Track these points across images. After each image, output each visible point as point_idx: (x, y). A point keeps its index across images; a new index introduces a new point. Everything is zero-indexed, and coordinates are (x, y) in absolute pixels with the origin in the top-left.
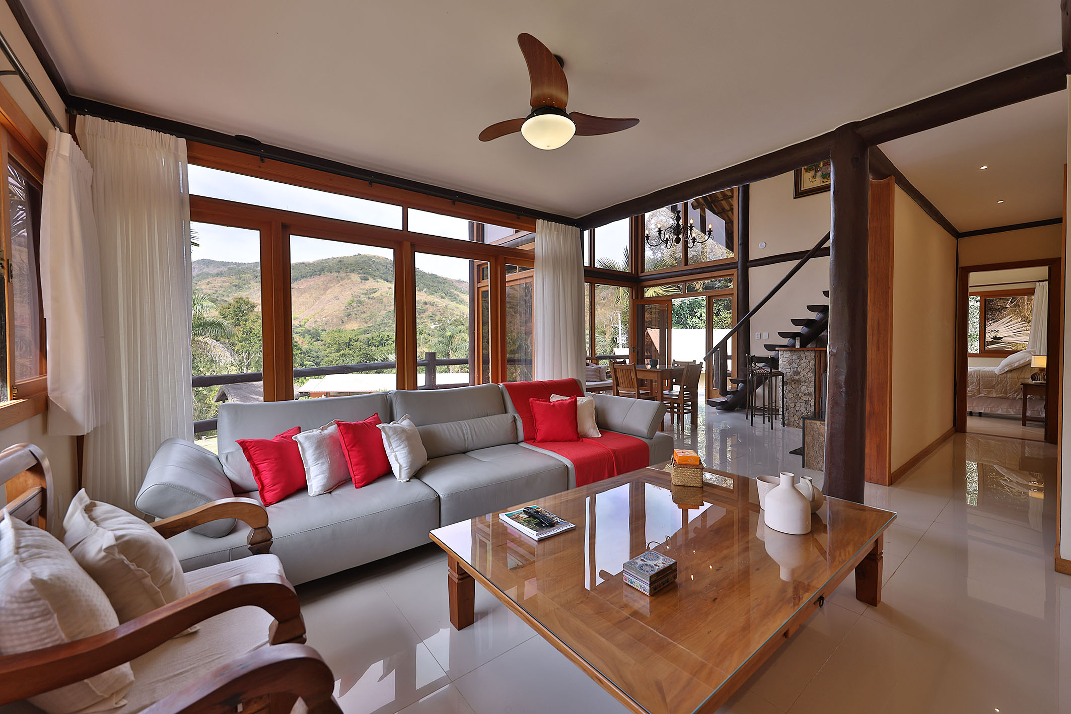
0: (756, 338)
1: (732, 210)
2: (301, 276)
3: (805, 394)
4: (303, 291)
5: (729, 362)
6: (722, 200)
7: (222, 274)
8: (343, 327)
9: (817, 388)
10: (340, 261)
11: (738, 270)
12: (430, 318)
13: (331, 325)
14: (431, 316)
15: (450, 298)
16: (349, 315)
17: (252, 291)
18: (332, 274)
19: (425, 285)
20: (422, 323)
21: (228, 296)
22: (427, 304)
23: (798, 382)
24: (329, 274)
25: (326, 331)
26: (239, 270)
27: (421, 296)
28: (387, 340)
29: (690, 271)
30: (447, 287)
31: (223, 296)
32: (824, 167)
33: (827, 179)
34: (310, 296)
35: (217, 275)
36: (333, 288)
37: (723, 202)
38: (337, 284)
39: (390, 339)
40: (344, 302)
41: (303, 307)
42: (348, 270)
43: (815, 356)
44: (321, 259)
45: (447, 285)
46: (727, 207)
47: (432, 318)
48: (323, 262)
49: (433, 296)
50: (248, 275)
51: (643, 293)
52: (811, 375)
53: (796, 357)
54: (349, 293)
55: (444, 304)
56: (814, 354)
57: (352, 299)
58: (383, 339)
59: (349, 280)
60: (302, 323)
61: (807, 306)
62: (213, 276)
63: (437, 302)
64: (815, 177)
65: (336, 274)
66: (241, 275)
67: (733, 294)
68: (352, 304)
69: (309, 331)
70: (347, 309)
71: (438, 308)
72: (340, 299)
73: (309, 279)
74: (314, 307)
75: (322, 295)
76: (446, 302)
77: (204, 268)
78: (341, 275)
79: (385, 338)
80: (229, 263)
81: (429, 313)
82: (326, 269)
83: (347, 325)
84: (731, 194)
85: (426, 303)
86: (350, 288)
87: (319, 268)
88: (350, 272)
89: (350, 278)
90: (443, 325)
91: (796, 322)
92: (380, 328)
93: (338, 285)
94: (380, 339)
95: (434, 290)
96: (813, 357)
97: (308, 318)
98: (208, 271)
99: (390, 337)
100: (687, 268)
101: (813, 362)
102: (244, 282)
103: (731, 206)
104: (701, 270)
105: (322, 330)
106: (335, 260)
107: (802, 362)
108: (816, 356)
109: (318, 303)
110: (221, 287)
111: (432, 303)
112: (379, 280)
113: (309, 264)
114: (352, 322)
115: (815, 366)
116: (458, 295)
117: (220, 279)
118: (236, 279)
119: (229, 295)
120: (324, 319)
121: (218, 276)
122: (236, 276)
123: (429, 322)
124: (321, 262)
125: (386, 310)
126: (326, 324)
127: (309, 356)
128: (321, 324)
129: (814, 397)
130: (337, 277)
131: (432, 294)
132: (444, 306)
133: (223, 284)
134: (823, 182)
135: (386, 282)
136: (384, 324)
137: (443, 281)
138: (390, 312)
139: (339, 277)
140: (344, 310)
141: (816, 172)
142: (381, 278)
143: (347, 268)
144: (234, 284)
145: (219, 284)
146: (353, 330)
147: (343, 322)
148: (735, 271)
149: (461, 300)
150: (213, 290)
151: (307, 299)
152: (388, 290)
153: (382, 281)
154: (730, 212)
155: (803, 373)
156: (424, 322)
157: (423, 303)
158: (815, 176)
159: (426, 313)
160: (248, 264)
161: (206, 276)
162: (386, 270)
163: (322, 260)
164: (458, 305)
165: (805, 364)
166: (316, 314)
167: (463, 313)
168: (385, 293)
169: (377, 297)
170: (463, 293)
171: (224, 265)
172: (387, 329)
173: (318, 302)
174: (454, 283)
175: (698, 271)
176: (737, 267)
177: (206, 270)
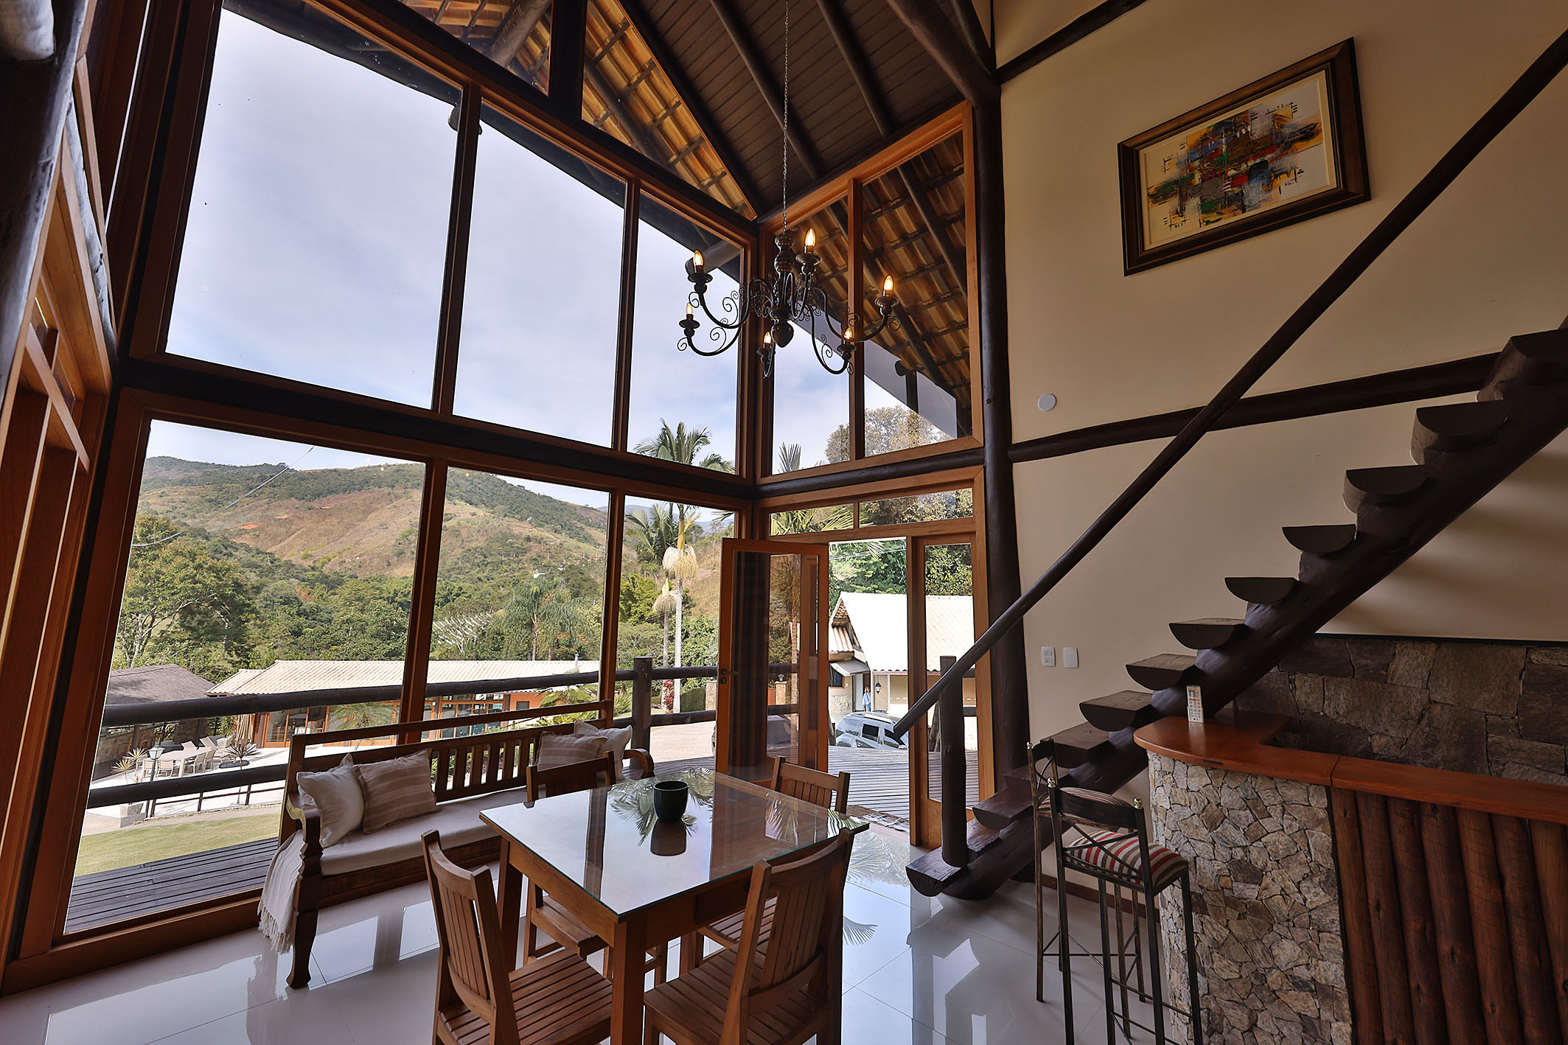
0: (1044, 663)
1: (966, 356)
2: (328, 490)
3: (1300, 985)
4: (327, 513)
5: (970, 724)
6: (945, 332)
7: (190, 482)
8: (387, 573)
9: (1358, 966)
10: (398, 470)
11: (985, 468)
12: (534, 562)
13: (369, 568)
14: (535, 559)
15: (568, 532)
16: (401, 553)
17: (239, 509)
18: (382, 489)
19: (531, 511)
20: (520, 569)
21: (194, 517)
22: (530, 541)
23: (1259, 914)
24: (376, 489)
25: (357, 577)
26: (222, 477)
27: (523, 527)
28: (458, 595)
29: (867, 473)
30: (566, 515)
31: (186, 516)
32: (1205, 185)
33: (1219, 213)
34: (339, 522)
35: (182, 482)
36: (379, 511)
37: (948, 338)
38: (387, 505)
39: (463, 593)
40: (394, 533)
41: (324, 539)
42: (409, 484)
43: (1329, 809)
44: (367, 466)
45: (566, 512)
46: (957, 351)
47: (536, 562)
48: (369, 470)
49: (541, 529)
50: (236, 485)
51: (766, 525)
52: (1317, 896)
53: (1236, 796)
54: (407, 518)
55: (558, 541)
56: (1324, 802)
57: (409, 529)
58: (451, 593)
59: (410, 500)
60: (318, 565)
61: (1226, 579)
62: (174, 484)
63: (548, 538)
64: (1180, 212)
65: (387, 490)
66: (224, 485)
67: (975, 532)
68: (409, 537)
69: (327, 577)
70: (400, 544)
71: (548, 547)
72: (390, 528)
73: (341, 495)
74: (344, 538)
75: (360, 520)
76: (561, 538)
77: (161, 471)
78: (395, 492)
79: (455, 591)
80: (208, 464)
81: (533, 554)
82: (372, 481)
83: (396, 570)
84: (963, 319)
85: (528, 539)
86: (408, 512)
87: (360, 479)
88: (412, 488)
89: (411, 497)
90: (551, 573)
91: (1184, 632)
92: (451, 576)
93: (389, 506)
94: (446, 592)
95: (544, 519)
96: (1322, 814)
97: (330, 556)
98: (167, 475)
99: (464, 590)
100: (861, 464)
101: (1320, 838)
102: (226, 496)
103: (964, 347)
104: (893, 470)
105: (351, 577)
106: (390, 468)
107: (1268, 824)
108: (1338, 813)
109: (352, 533)
110: (184, 502)
111: (539, 539)
112: (457, 501)
113: (344, 473)
114: (404, 565)
115: (1335, 855)
116: (582, 529)
117: (184, 489)
118: (213, 490)
119: (197, 515)
120: (358, 558)
121: (181, 485)
122: (215, 485)
123: (532, 568)
124: (366, 471)
125: (463, 548)
126: (360, 567)
127: (314, 619)
128: (350, 567)
129: (1347, 1013)
130: (389, 494)
131: (541, 526)
132: (558, 544)
133: (190, 498)
134: (1208, 223)
135: (468, 504)
136: (458, 569)
137: (561, 507)
138: (470, 550)
139: (392, 495)
140: (394, 546)
141: (1183, 199)
142: (461, 498)
143: (408, 481)
144: (208, 497)
145: (181, 498)
146: (403, 578)
147: (389, 565)
148: (975, 472)
149: (587, 536)
150: (168, 505)
151: (333, 526)
152: (470, 517)
153: (463, 503)
154: (962, 361)
155: (1276, 881)
156: (523, 568)
157: (525, 538)
158: (1183, 209)
159: (528, 555)
160: (242, 467)
161: (161, 483)
162: (470, 487)
163: (369, 467)
164: (580, 544)
165: (1283, 838)
166: (345, 550)
167: (587, 556)
168: (465, 522)
169: (450, 527)
170: (590, 525)
171: (197, 468)
172: (461, 577)
173: (351, 531)
174: (577, 511)
175: (886, 471)
176: (982, 462)
177: (164, 474)
